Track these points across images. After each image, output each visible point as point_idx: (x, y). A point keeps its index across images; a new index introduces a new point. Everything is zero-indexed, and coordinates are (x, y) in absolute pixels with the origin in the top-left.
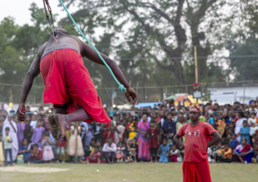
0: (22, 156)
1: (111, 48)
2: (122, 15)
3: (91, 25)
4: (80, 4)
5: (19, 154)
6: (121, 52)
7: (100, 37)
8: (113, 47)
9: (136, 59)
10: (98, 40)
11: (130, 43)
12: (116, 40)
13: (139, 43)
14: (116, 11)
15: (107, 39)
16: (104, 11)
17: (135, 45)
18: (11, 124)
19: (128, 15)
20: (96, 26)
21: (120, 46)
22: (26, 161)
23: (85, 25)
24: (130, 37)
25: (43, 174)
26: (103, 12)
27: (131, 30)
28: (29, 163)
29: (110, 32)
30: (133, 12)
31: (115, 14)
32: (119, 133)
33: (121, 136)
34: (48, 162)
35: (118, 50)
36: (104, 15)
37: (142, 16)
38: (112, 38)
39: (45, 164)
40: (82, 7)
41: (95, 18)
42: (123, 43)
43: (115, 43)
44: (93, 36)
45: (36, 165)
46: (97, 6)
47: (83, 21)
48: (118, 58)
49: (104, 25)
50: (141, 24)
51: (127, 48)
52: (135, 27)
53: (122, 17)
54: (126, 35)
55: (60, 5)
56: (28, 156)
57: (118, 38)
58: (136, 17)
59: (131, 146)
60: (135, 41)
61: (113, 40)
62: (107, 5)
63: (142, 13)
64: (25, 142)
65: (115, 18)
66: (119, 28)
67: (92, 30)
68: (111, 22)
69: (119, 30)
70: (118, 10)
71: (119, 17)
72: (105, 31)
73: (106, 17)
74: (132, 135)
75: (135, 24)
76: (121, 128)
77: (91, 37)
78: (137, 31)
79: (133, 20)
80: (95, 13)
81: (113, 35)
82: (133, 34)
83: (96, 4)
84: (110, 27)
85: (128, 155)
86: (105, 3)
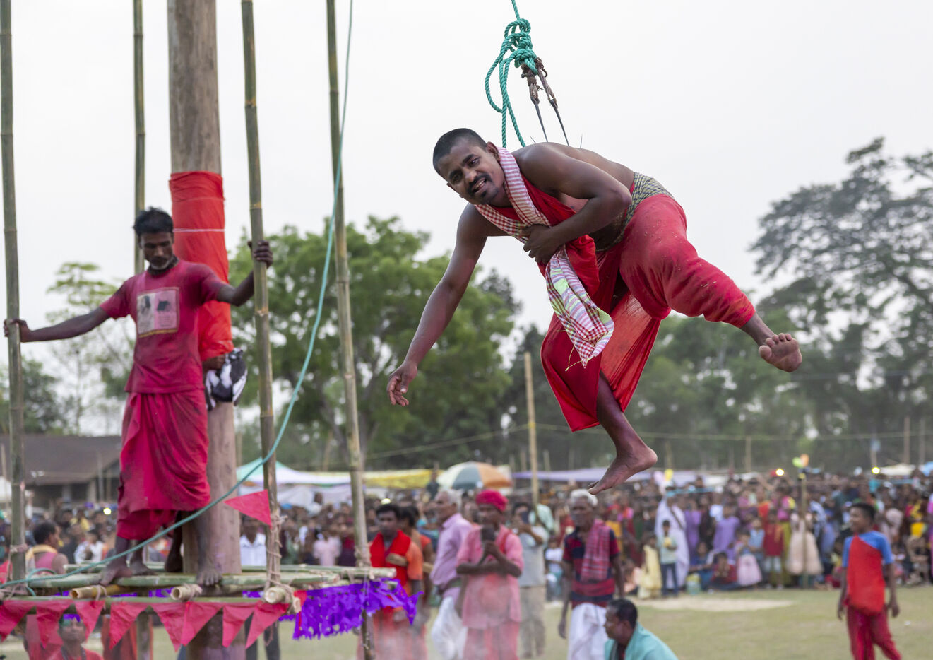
0: (695, 577)
1: (865, 352)
2: (882, 284)
3: (821, 309)
4: (798, 269)
5: (690, 573)
6: (885, 360)
7: (842, 331)
8: (868, 349)
9: (916, 372)
10: (838, 336)
11: (902, 341)
12: (873, 337)
13: (921, 340)
14: (870, 279)
15: (855, 334)
16: (847, 280)
17: (912, 344)
18: (673, 513)
19: (896, 286)
20: (830, 310)
21: (882, 348)
22: (704, 587)
23: (810, 308)
24: (902, 329)
25: (740, 613)
26: (845, 281)
27: (903, 315)
28: (711, 592)
29: (862, 318)
30: (904, 279)
31: (868, 285)
32: (890, 525)
33: (894, 531)
34: (750, 587)
35: (878, 355)
36: (847, 287)
37: (923, 286)
38: (865, 333)
39: (742, 593)
40: (801, 275)
41: (828, 294)
42: (888, 342)
43: (872, 342)
44: (828, 329)
45: (727, 594)
46: (833, 270)
47: (804, 302)
48: (881, 371)
49: (847, 307)
50: (922, 303)
51: (897, 351)
52: (911, 308)
53: (884, 289)
54: (894, 324)
55: (759, 272)
56: (709, 576)
57: (877, 332)
58: (912, 290)
59: (918, 552)
60: (912, 336)
61: (868, 338)
62: (852, 268)
63: (923, 281)
64: (702, 548)
65: (869, 291)
66: (877, 312)
67: (823, 319)
68: (861, 301)
69: (878, 314)
70: (874, 276)
71: (878, 289)
72: (850, 320)
73: (851, 291)
74: (918, 529)
75: (909, 304)
76: (895, 515)
77: (822, 332)
78: (915, 315)
79: (906, 294)
80: (829, 285)
81: (866, 326)
82: (908, 322)
83: (829, 267)
84: (859, 311)
85: (911, 570)
86: (847, 264)
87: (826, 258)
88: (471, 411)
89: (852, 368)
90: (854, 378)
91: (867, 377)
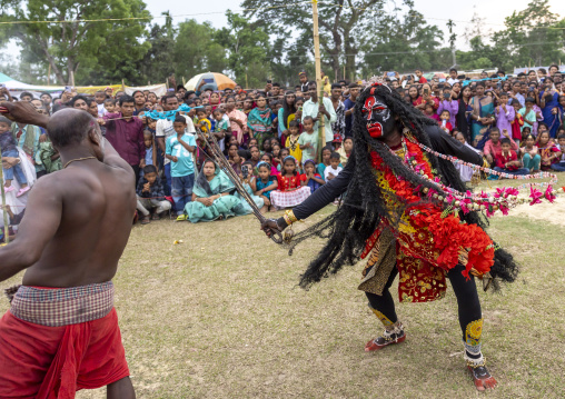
1: (284, 50)
6: (291, 52)
14: (288, 22)
15: (280, 43)
29: (282, 37)
31: (286, 24)
35: (289, 51)
37: (309, 25)
42: (293, 46)
43: (286, 46)
44: (270, 41)
46: (272, 17)
50: (307, 31)
51: (295, 49)
66: (288, 35)
80: (270, 23)
87: (269, 12)
88: (128, 62)
89: (279, 55)
90: (279, 59)
91: (284, 59)
